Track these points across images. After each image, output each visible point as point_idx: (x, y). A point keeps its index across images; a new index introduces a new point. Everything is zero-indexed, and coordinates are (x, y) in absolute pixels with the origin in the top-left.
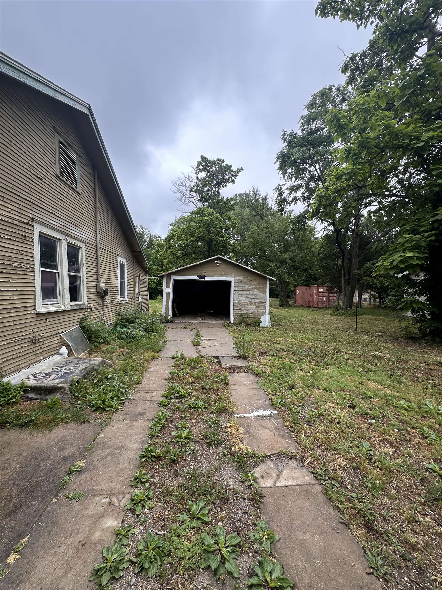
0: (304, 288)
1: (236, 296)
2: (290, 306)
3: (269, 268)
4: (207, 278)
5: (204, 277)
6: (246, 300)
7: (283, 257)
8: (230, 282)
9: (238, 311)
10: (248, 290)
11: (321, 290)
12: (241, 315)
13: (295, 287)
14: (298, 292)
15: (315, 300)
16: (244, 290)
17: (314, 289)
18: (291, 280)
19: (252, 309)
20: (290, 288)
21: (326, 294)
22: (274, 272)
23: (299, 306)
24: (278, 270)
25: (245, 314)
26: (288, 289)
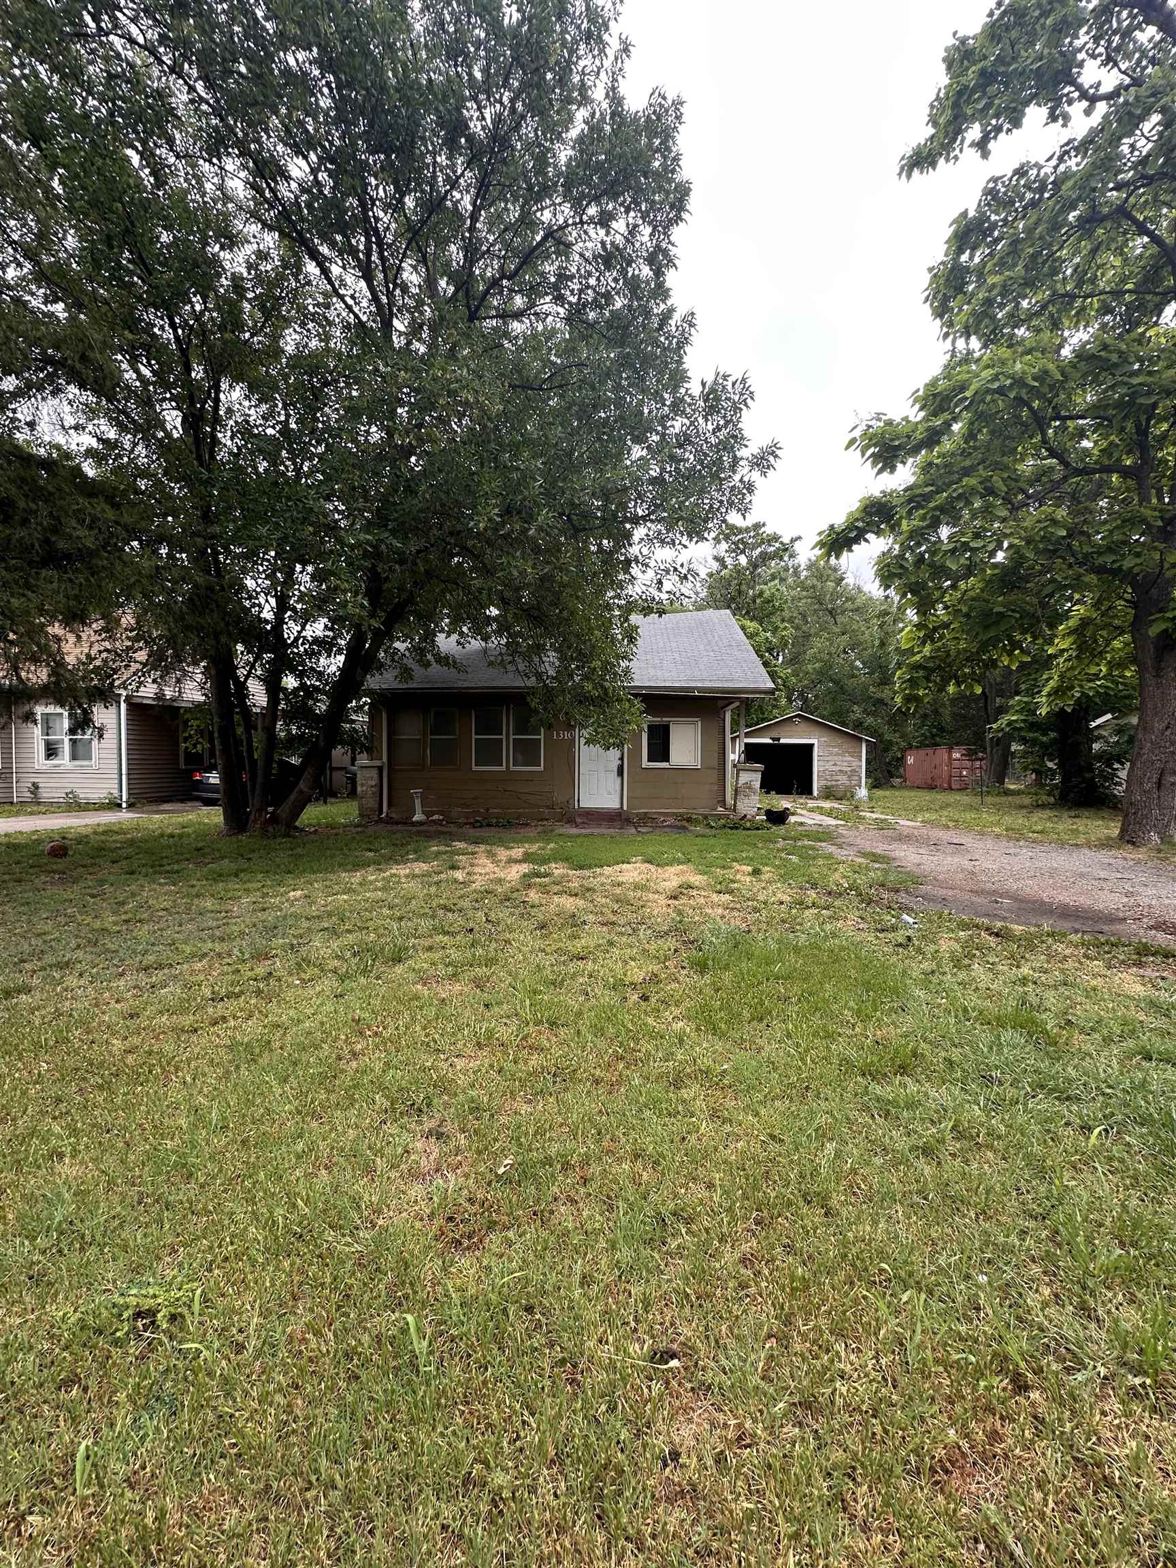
0: (922, 752)
1: (821, 763)
2: (893, 786)
3: (852, 717)
4: (782, 741)
5: (778, 739)
6: (834, 768)
7: (879, 695)
8: (812, 746)
9: (823, 783)
10: (838, 754)
11: (956, 755)
12: (827, 787)
13: (904, 751)
14: (910, 760)
15: (945, 775)
16: (831, 754)
17: (942, 753)
18: (895, 737)
19: (843, 780)
20: (895, 752)
21: (968, 764)
22: (861, 724)
23: (912, 788)
24: (870, 720)
25: (833, 786)
26: (890, 754)
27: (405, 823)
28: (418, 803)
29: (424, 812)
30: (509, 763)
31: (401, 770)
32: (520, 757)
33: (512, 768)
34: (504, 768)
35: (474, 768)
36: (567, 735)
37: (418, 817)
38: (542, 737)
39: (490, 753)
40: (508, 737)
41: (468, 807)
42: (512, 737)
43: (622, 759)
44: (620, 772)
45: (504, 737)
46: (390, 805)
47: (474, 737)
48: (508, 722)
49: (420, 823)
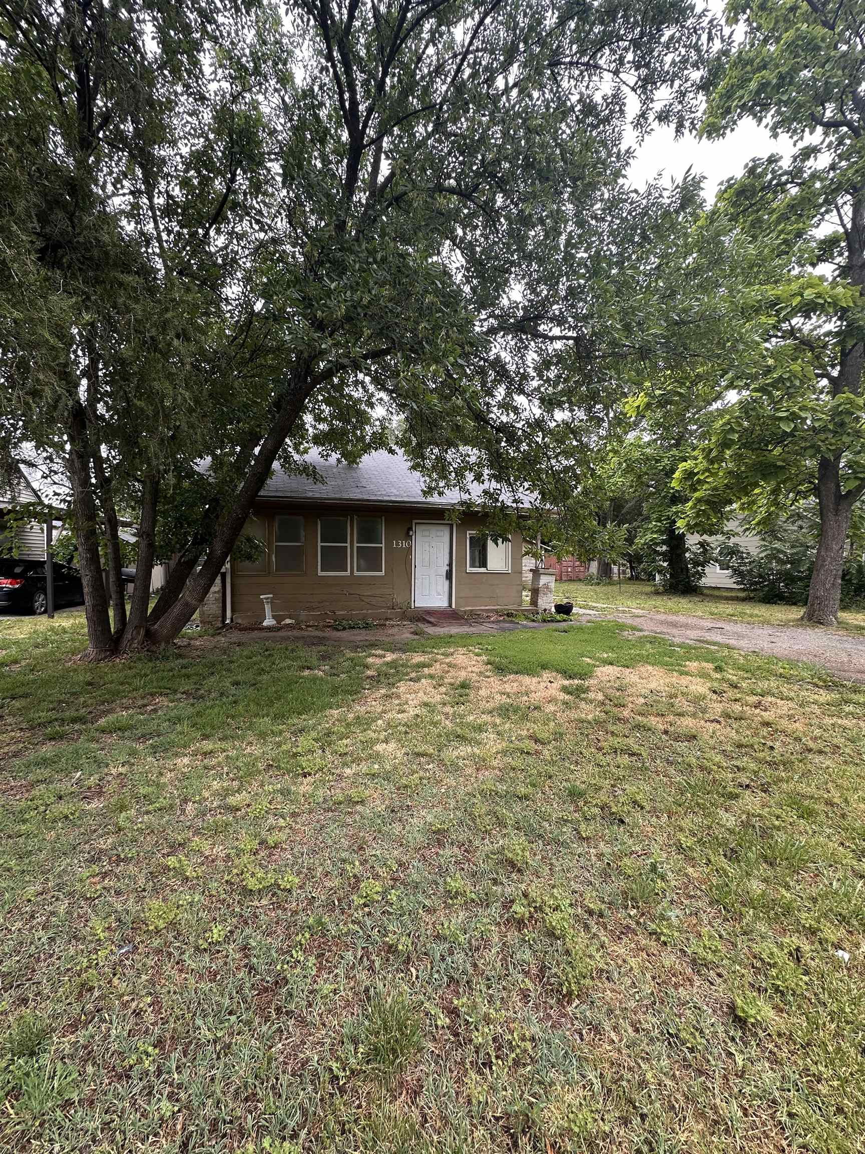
27: (253, 629)
28: (267, 608)
29: (274, 617)
30: (353, 569)
31: (243, 576)
32: (362, 562)
33: (356, 573)
34: (348, 573)
35: (320, 573)
36: (405, 544)
37: (268, 622)
38: (383, 546)
39: (335, 559)
40: (352, 545)
41: (313, 609)
42: (356, 545)
43: (450, 565)
44: (449, 576)
45: (348, 545)
46: (233, 611)
47: (320, 544)
48: (352, 532)
49: (269, 629)
